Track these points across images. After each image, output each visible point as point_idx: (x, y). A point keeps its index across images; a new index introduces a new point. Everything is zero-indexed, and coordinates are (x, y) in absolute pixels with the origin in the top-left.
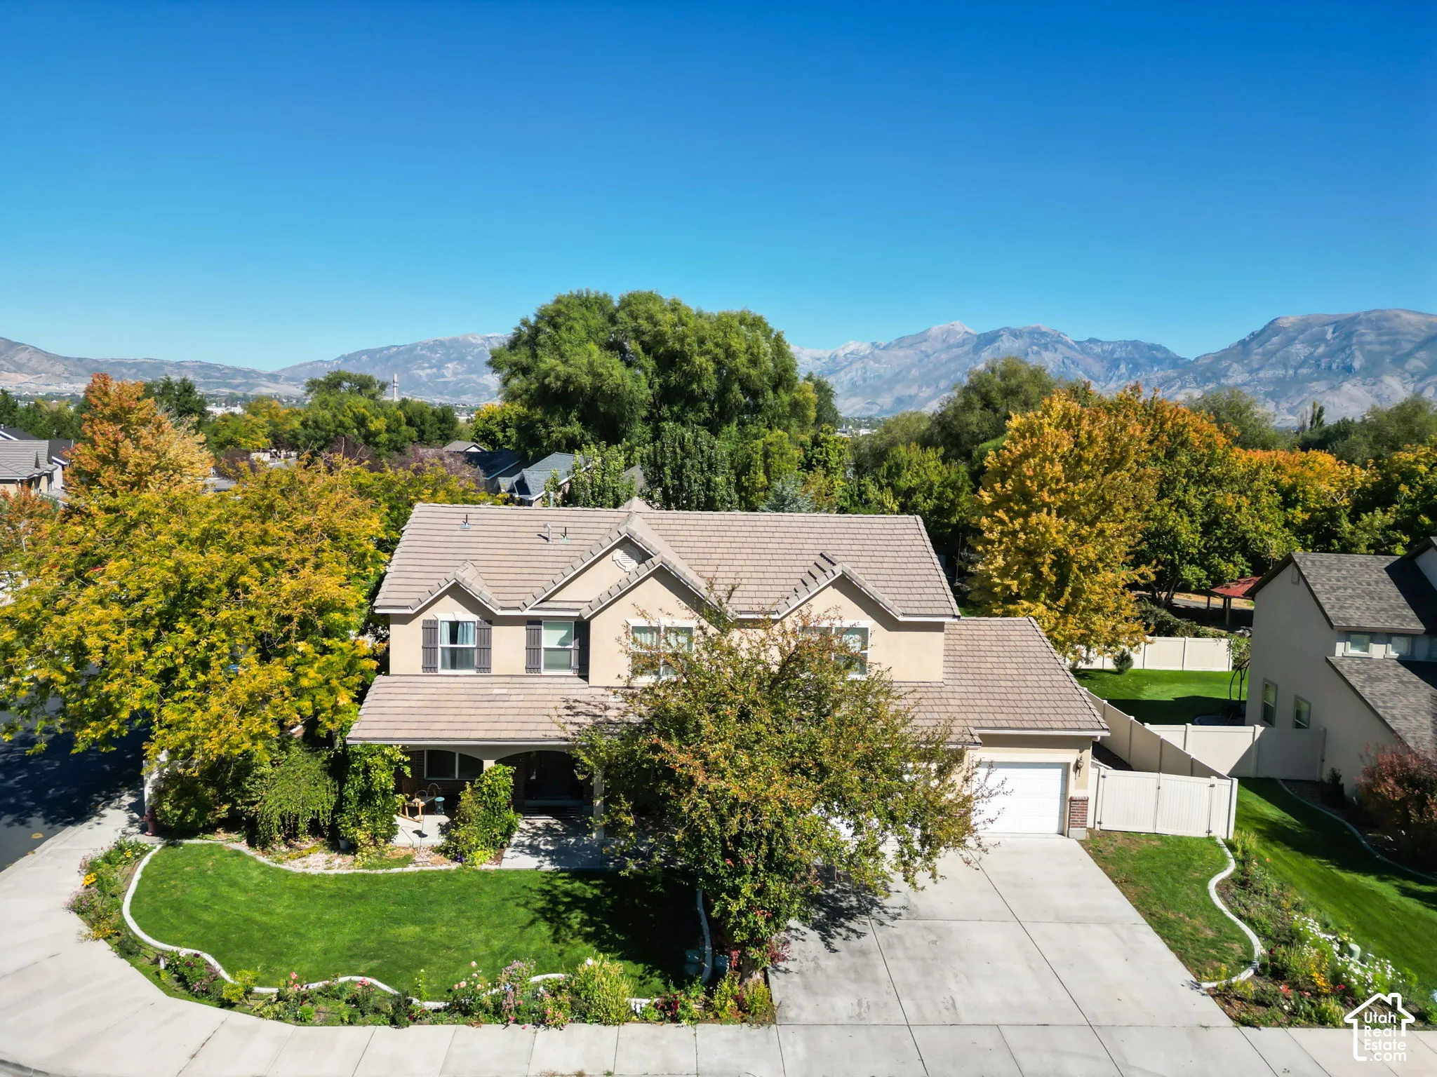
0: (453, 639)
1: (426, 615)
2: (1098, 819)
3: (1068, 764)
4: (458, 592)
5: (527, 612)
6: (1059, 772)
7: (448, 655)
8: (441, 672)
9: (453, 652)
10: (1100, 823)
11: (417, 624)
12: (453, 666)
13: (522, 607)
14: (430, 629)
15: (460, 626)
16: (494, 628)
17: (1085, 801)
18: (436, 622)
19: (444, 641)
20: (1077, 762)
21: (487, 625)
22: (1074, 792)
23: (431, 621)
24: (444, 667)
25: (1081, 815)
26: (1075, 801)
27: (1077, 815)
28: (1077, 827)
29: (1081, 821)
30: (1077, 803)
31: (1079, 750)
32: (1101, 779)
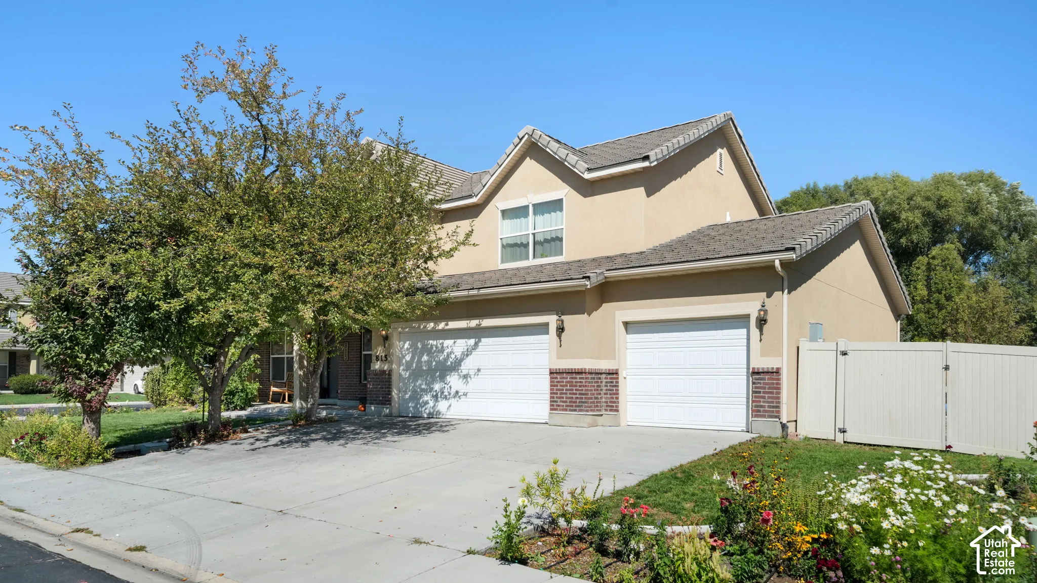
2: (840, 426)
6: (739, 335)
10: (843, 431)
17: (778, 372)
20: (760, 312)
22: (760, 362)
25: (769, 397)
26: (758, 373)
27: (763, 397)
28: (764, 416)
29: (769, 407)
30: (762, 376)
31: (765, 294)
32: (840, 357)
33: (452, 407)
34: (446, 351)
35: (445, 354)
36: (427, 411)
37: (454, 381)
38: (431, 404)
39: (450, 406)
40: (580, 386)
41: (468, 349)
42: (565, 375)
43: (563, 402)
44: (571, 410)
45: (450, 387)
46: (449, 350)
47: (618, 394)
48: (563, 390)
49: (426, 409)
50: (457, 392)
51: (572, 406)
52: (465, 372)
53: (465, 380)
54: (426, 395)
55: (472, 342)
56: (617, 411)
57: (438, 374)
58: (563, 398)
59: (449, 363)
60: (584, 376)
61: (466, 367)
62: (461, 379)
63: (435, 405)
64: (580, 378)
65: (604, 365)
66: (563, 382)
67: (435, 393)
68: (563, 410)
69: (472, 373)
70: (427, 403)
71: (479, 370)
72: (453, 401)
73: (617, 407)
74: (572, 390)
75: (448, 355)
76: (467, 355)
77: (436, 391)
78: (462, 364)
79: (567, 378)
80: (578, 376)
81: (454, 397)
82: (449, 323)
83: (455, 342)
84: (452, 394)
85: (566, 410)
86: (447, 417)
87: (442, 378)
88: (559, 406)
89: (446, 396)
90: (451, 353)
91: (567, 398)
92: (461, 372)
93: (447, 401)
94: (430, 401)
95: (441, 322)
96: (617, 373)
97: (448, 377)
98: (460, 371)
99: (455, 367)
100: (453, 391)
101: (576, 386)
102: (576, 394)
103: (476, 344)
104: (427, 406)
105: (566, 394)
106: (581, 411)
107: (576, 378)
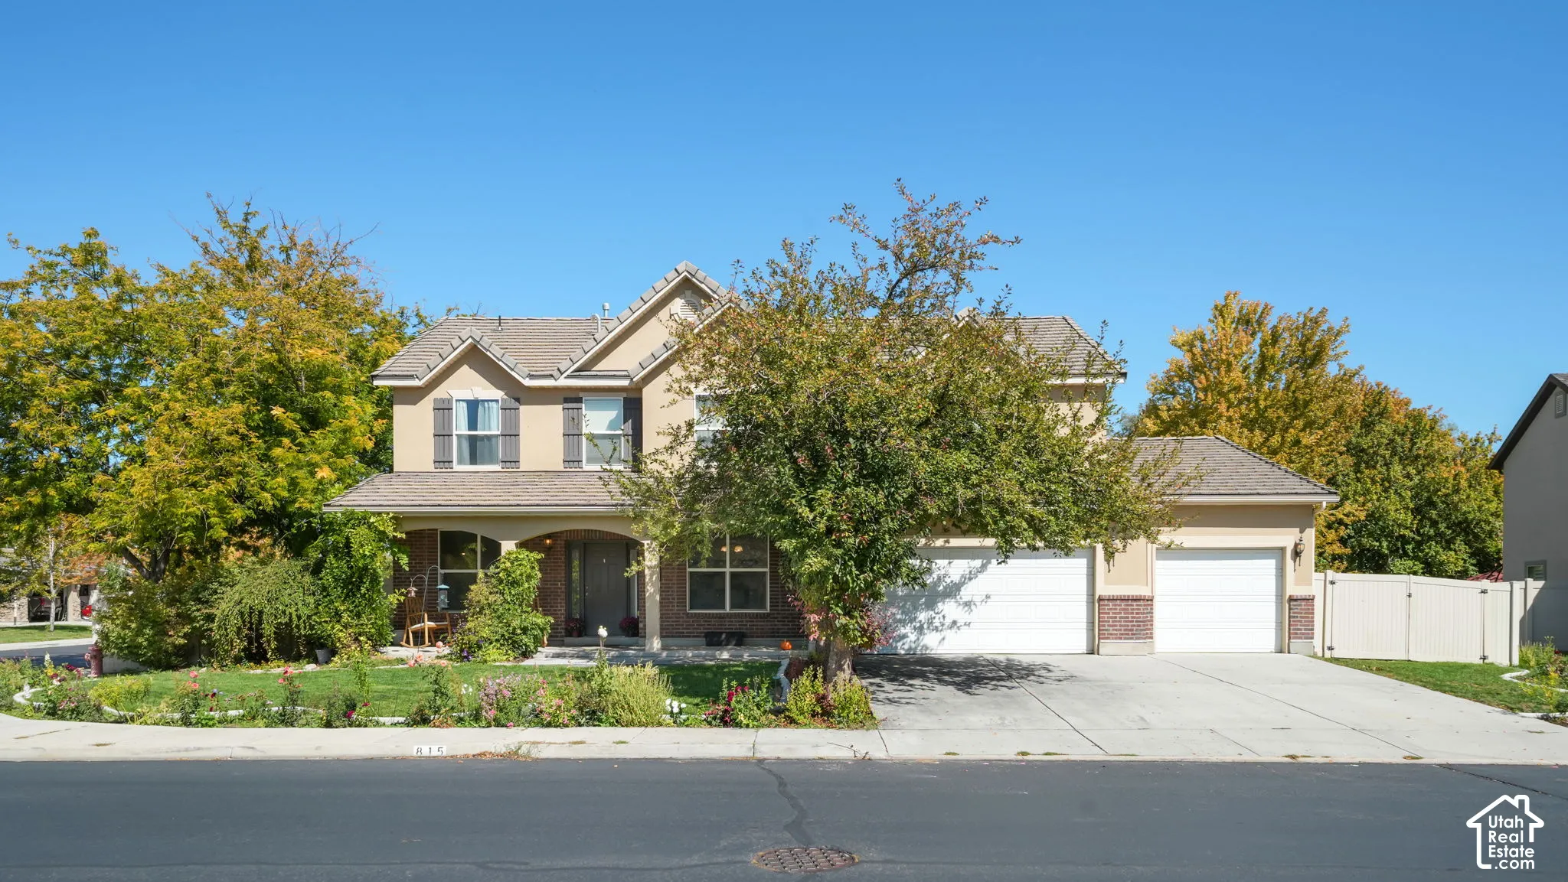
0: (473, 424)
1: (439, 393)
2: (1328, 644)
3: (1283, 550)
4: (475, 357)
5: (563, 382)
6: (1271, 564)
7: (466, 445)
8: (457, 467)
9: (473, 441)
10: (1331, 649)
11: (427, 404)
12: (473, 460)
13: (556, 373)
14: (443, 409)
15: (480, 407)
16: (522, 408)
17: (1310, 600)
18: (449, 401)
19: (460, 426)
20: (1296, 545)
21: (514, 404)
22: (1293, 589)
23: (443, 400)
24: (460, 462)
25: (1305, 621)
26: (1296, 600)
27: (1301, 621)
28: (1301, 638)
29: (1305, 630)
30: (1299, 603)
31: (1298, 529)
32: (1329, 586)
33: (946, 641)
34: (936, 573)
35: (935, 576)
36: (906, 647)
37: (949, 609)
38: (913, 637)
39: (944, 639)
40: (1137, 613)
41: (970, 572)
42: (1118, 602)
43: (1116, 630)
44: (1125, 639)
45: (944, 617)
46: (943, 572)
47: (1152, 621)
48: (1116, 617)
49: (903, 644)
50: (954, 623)
51: (1128, 634)
52: (966, 599)
53: (966, 608)
54: (904, 626)
55: (978, 563)
56: (1152, 638)
57: (923, 600)
58: (1116, 626)
59: (941, 588)
60: (1142, 603)
61: (966, 593)
62: (961, 607)
63: (918, 639)
64: (1137, 605)
65: (1143, 591)
66: (1116, 609)
67: (918, 625)
68: (1116, 639)
69: (977, 599)
70: (904, 636)
71: (988, 597)
72: (948, 633)
73: (1151, 633)
74: (1128, 617)
75: (939, 578)
76: (970, 579)
77: (920, 621)
78: (962, 589)
79: (1120, 605)
80: (1135, 603)
81: (951, 628)
82: (951, 540)
83: (950, 563)
84: (947, 624)
85: (1121, 638)
86: (939, 652)
87: (931, 605)
88: (1111, 634)
89: (936, 627)
90: (945, 576)
91: (1120, 626)
92: (961, 598)
93: (938, 633)
94: (909, 634)
95: (937, 538)
96: (1152, 600)
97: (940, 604)
98: (958, 597)
99: (951, 592)
100: (948, 621)
101: (1132, 613)
102: (1132, 621)
103: (984, 567)
104: (905, 640)
105: (1120, 621)
106: (1137, 638)
107: (1132, 605)
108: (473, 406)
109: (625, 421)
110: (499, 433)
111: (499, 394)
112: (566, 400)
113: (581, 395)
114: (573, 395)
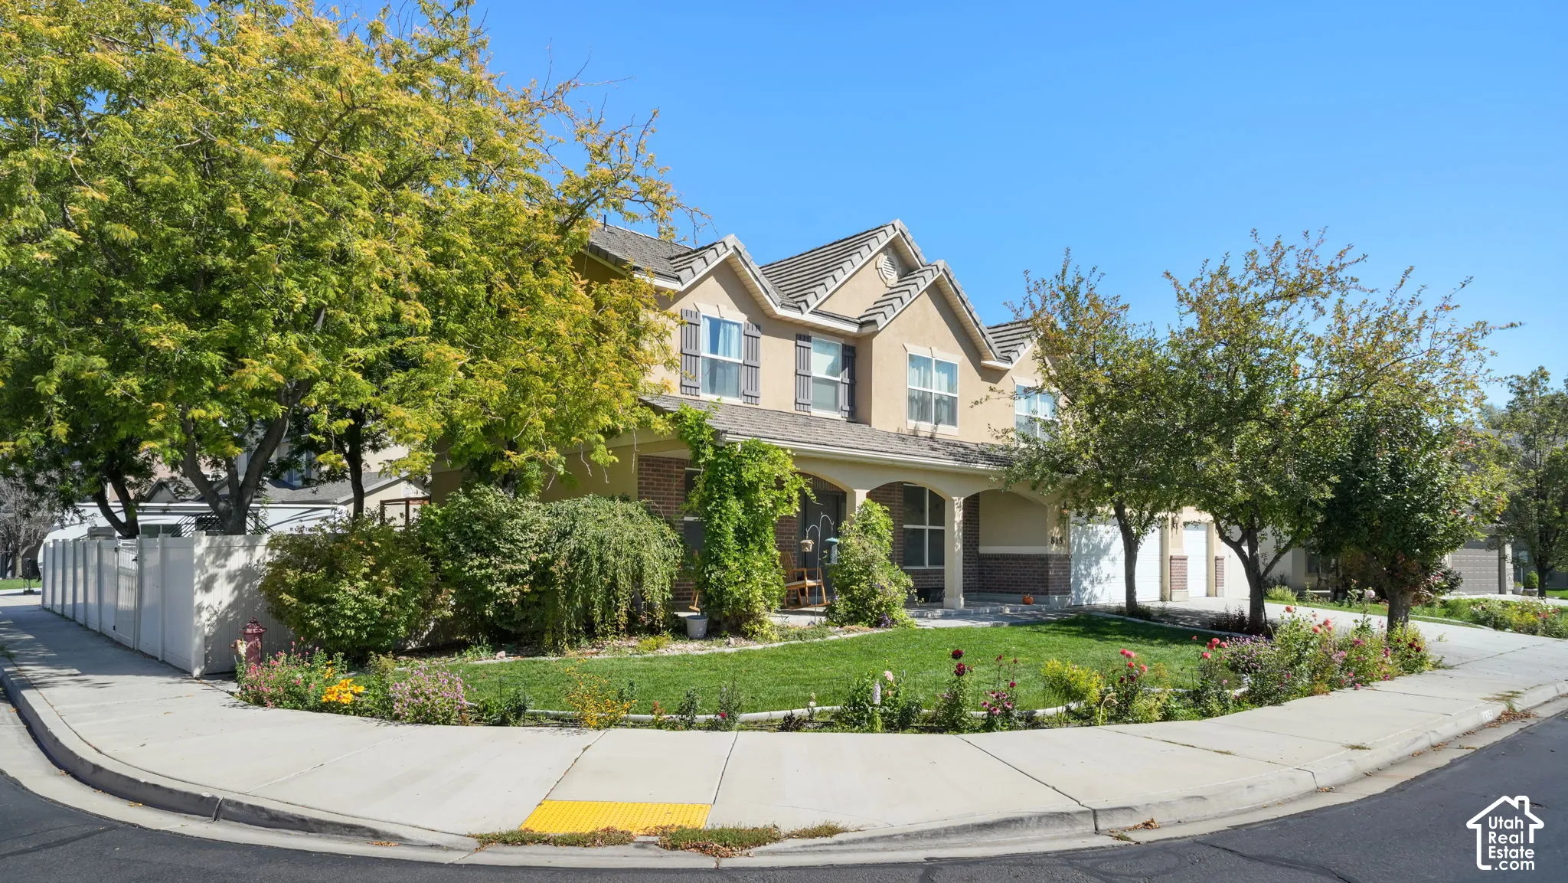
0: (714, 346)
1: (686, 303)
5: (806, 317)
7: (709, 370)
8: (702, 395)
9: (714, 366)
13: (804, 306)
14: (690, 323)
15: (722, 329)
16: (763, 337)
18: (695, 315)
19: (703, 346)
21: (756, 332)
23: (690, 314)
24: (704, 388)
108: (716, 325)
109: (843, 369)
110: (741, 362)
111: (742, 318)
112: (799, 337)
113: (811, 333)
114: (803, 332)
